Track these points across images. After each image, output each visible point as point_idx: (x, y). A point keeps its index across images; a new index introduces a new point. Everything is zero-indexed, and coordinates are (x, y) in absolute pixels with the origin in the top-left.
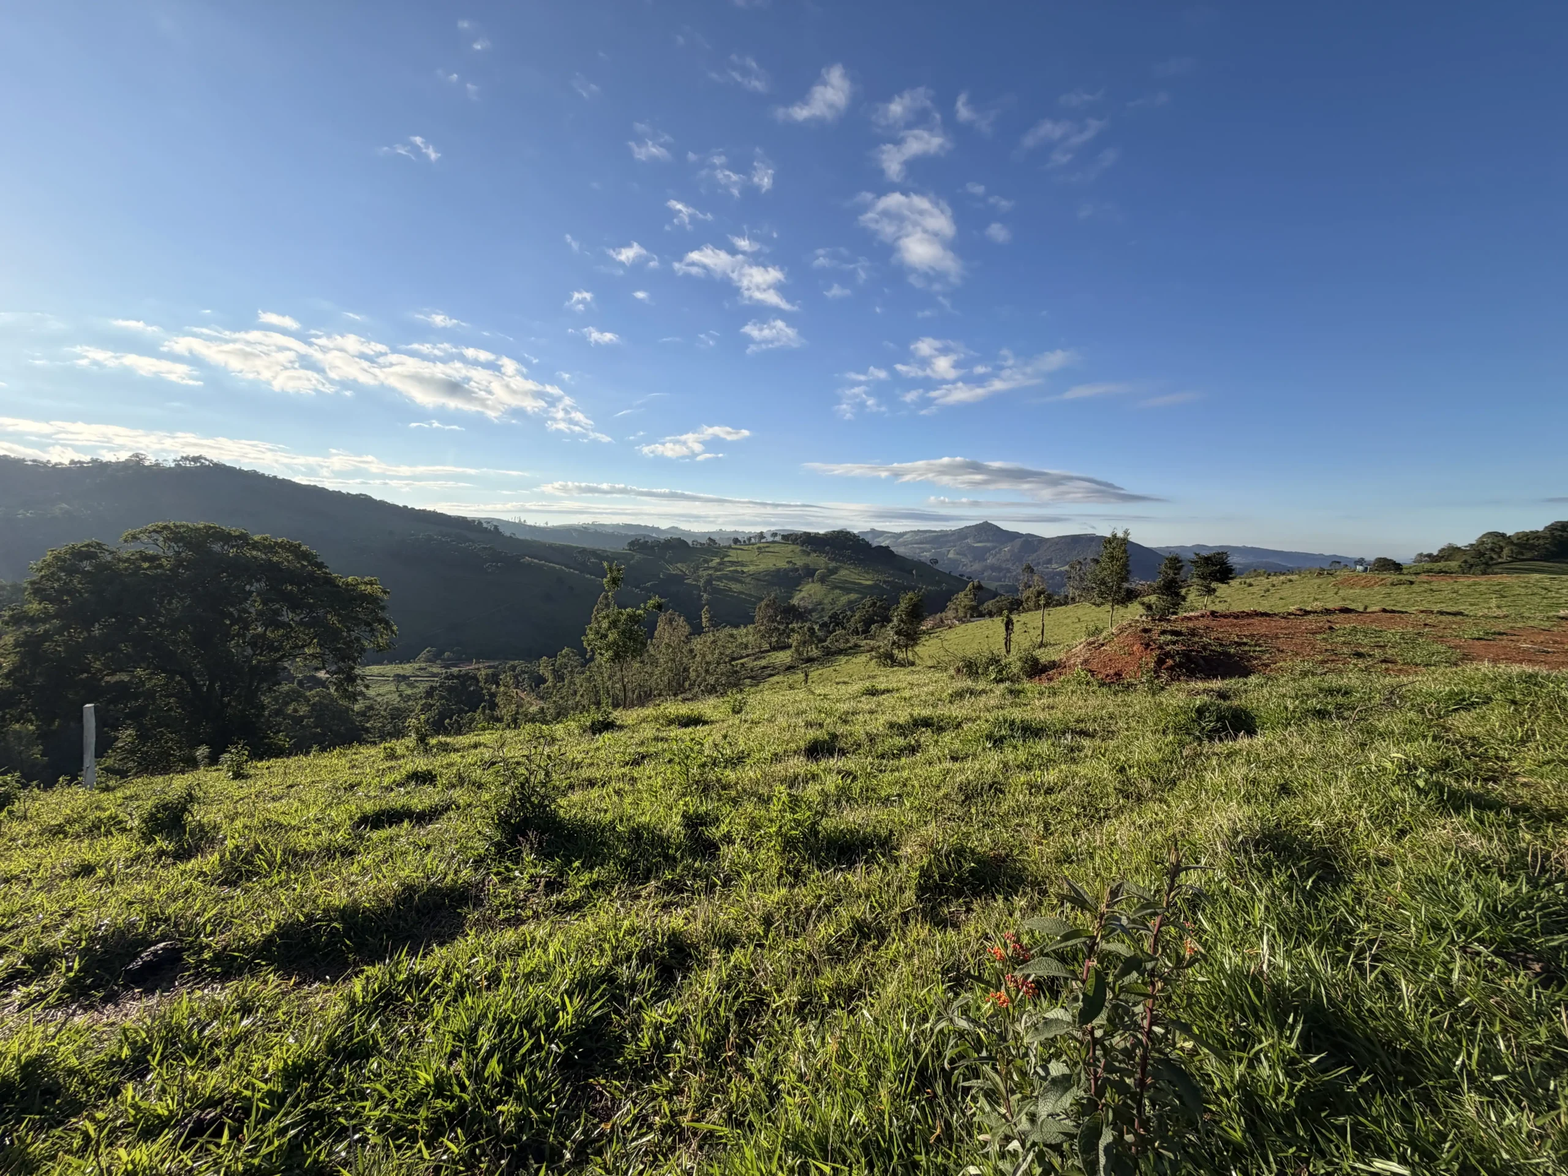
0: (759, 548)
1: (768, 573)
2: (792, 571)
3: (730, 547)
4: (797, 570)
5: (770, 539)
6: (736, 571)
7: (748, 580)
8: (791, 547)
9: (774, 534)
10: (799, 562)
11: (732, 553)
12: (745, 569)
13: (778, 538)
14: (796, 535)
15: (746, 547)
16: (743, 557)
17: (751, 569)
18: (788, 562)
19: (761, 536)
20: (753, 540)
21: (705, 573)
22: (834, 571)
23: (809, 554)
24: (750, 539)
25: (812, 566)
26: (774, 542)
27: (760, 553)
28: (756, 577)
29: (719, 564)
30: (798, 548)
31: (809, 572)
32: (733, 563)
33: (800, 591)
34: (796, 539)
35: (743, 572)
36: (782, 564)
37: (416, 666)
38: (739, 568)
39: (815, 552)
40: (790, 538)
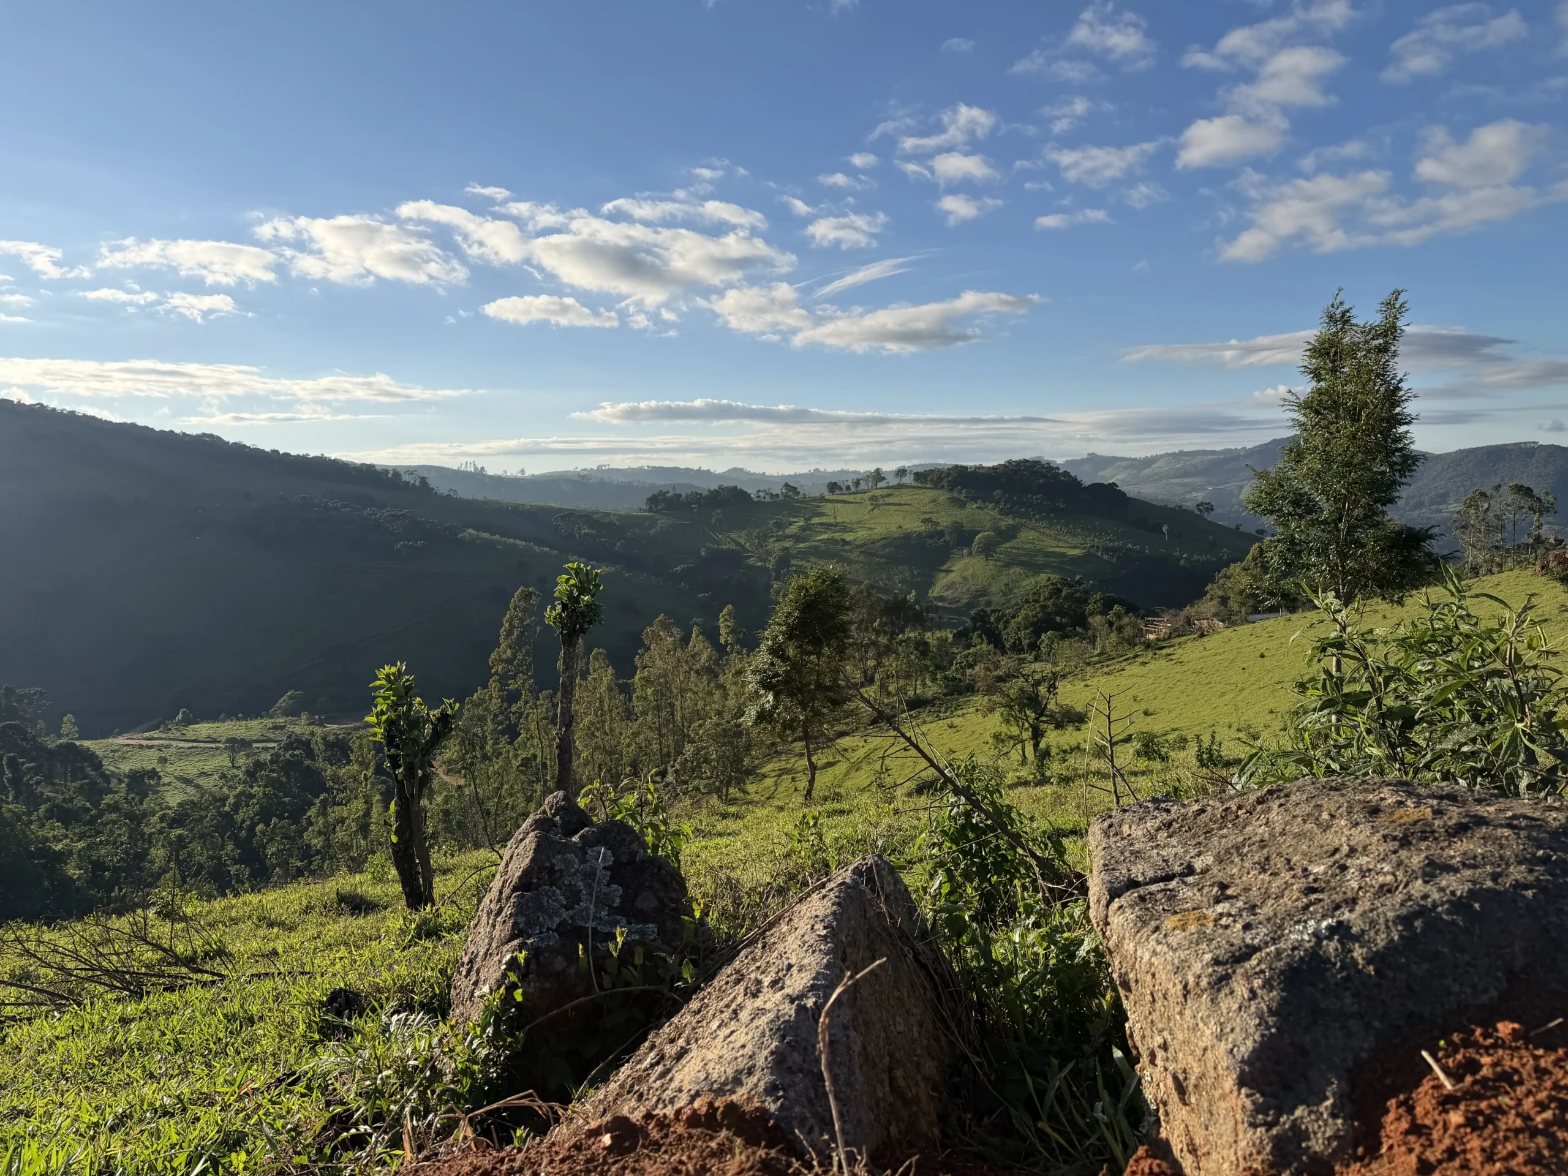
0: (873, 498)
1: (888, 541)
2: (931, 535)
3: (822, 499)
4: (941, 534)
5: (894, 481)
6: (833, 541)
7: (852, 556)
8: (931, 494)
9: (901, 472)
10: (945, 520)
11: (827, 508)
12: (849, 537)
13: (908, 480)
14: (940, 472)
15: (851, 498)
16: (844, 514)
17: (861, 535)
18: (924, 521)
19: (878, 476)
20: (863, 486)
21: (778, 546)
22: (1008, 534)
23: (963, 505)
24: (857, 483)
25: (968, 526)
26: (900, 487)
27: (877, 506)
28: (868, 549)
29: (803, 529)
30: (943, 496)
31: (963, 537)
32: (827, 526)
33: (948, 571)
34: (940, 479)
35: (844, 542)
36: (914, 525)
37: (269, 722)
38: (838, 536)
39: (975, 500)
40: (928, 478)
